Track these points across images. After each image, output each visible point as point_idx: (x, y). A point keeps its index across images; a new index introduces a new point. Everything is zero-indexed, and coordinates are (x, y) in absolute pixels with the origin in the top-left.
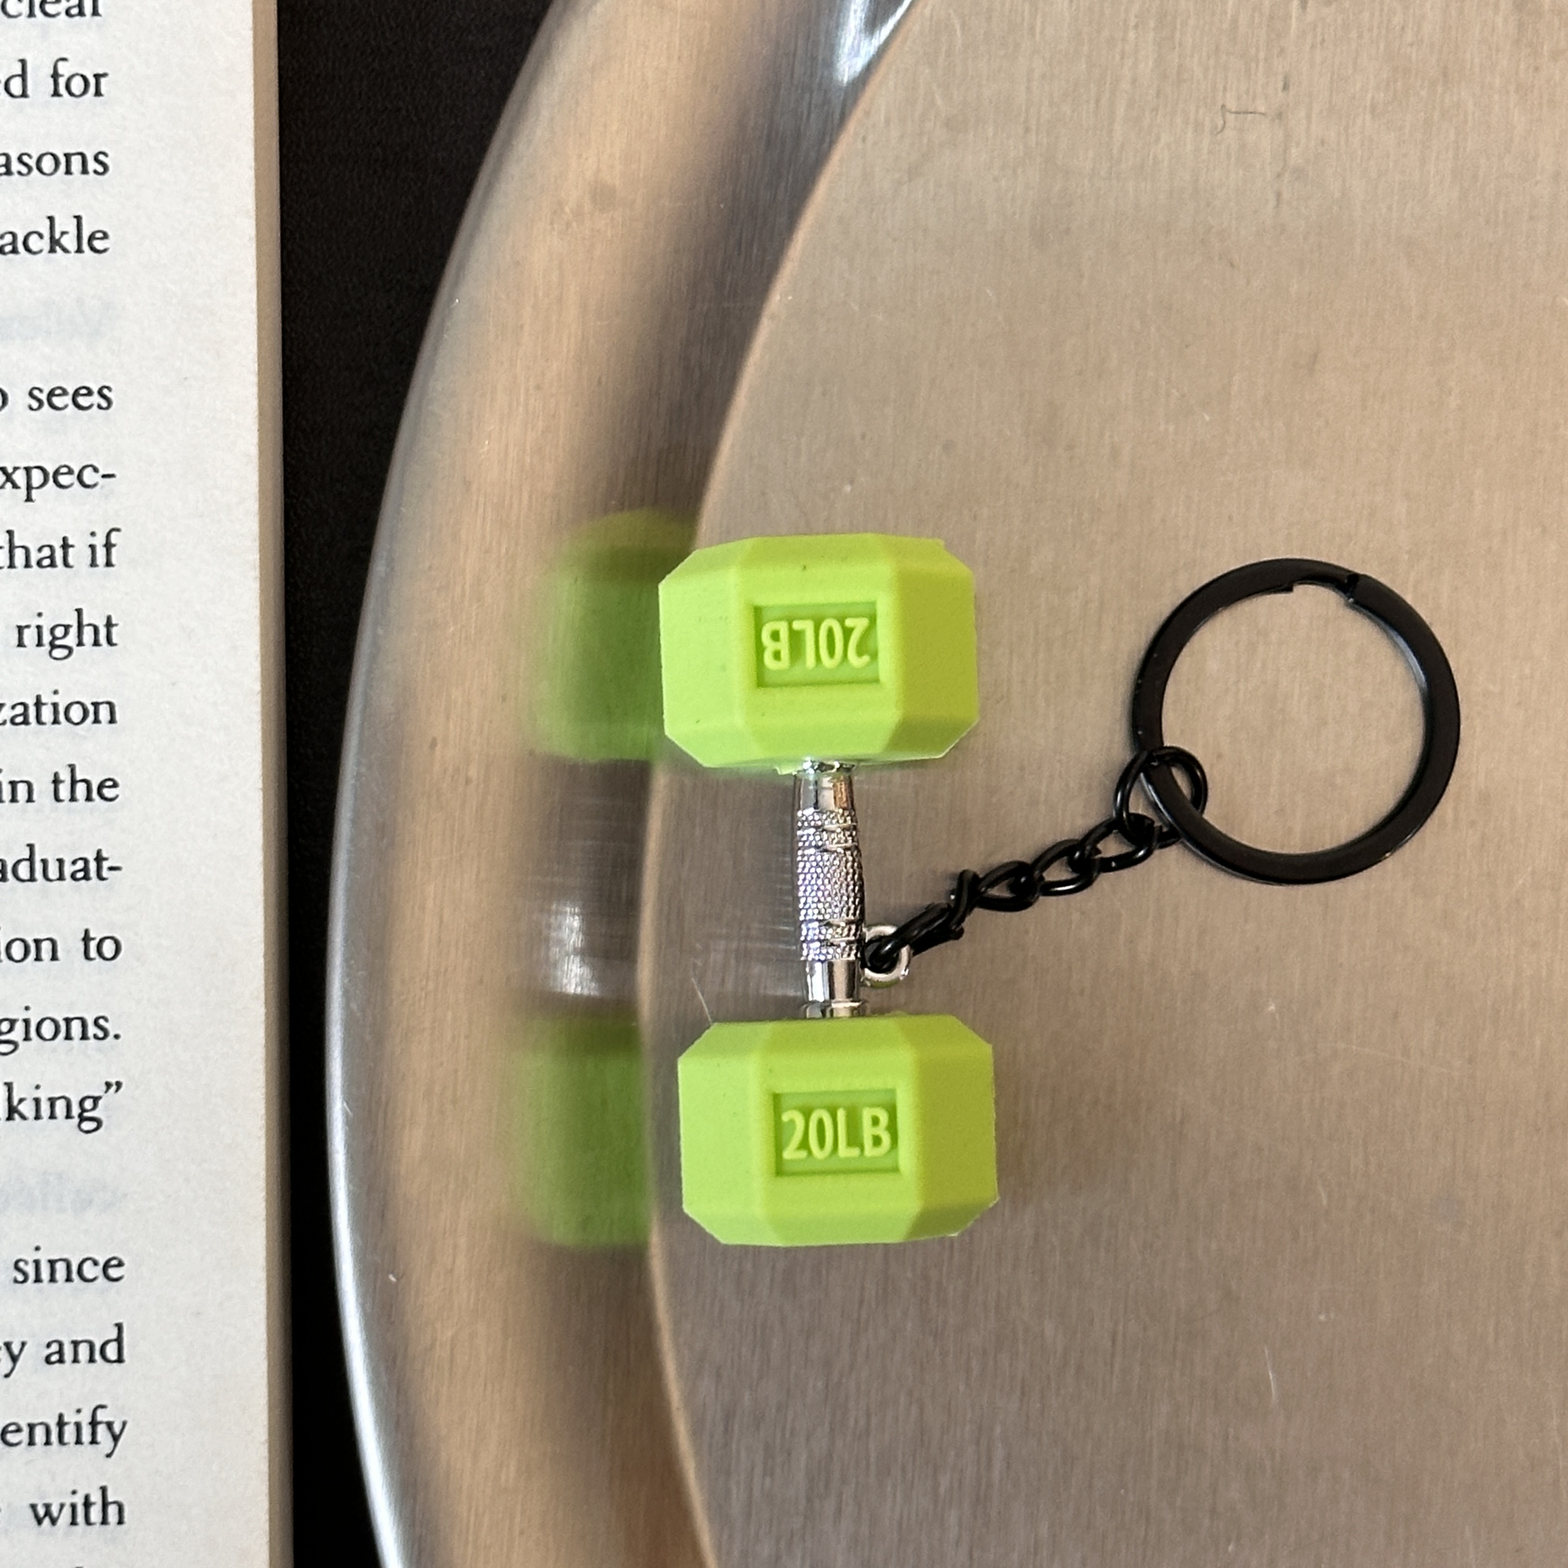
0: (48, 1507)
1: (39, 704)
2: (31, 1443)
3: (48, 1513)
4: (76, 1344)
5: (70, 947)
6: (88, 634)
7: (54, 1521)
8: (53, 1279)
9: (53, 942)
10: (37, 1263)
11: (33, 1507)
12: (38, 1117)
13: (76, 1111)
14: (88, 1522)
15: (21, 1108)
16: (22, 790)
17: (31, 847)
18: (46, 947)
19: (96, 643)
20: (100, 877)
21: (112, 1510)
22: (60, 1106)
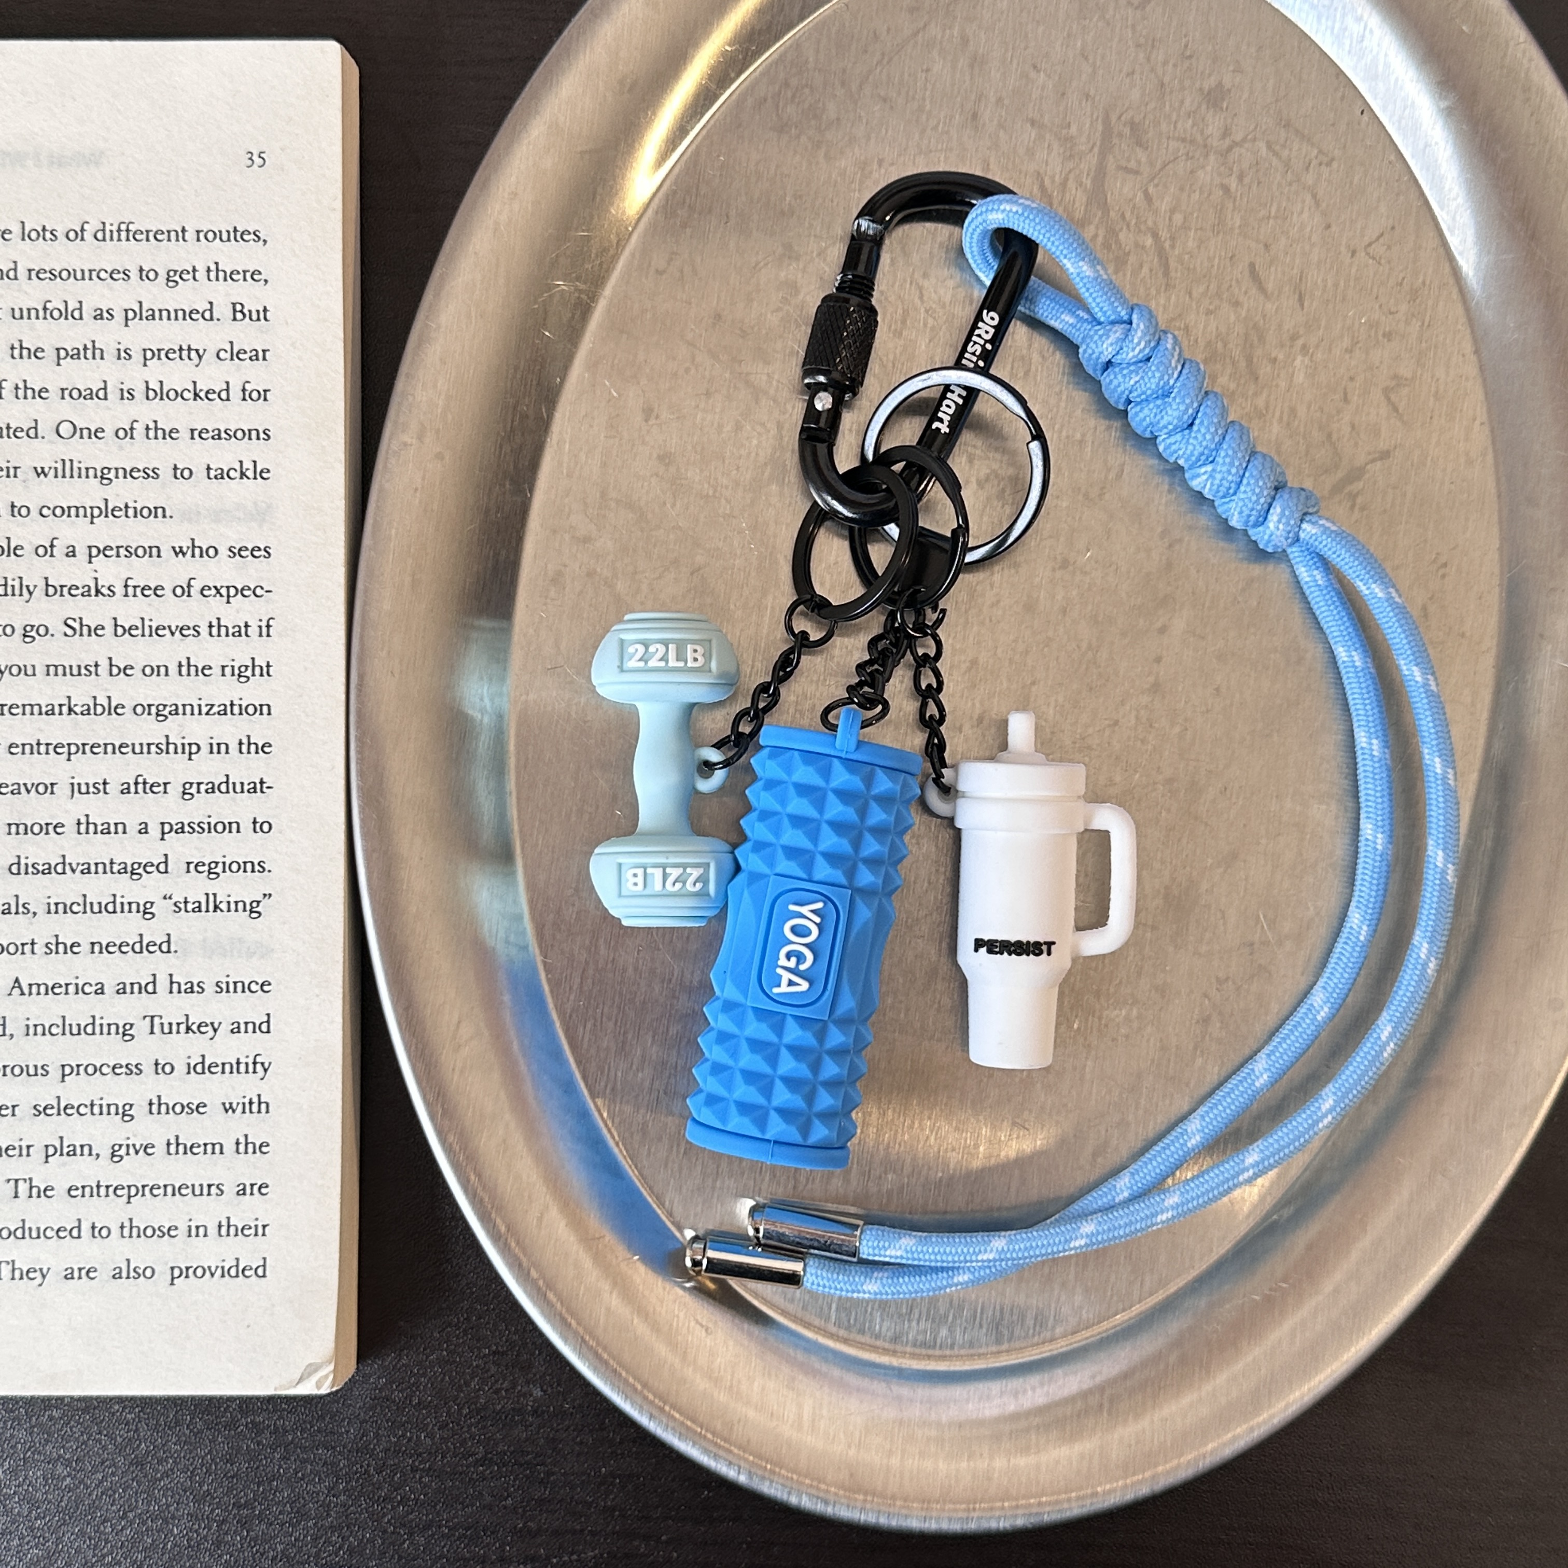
0: (231, 1104)
1: (232, 705)
2: (223, 1072)
3: (231, 1107)
4: (246, 1023)
5: (246, 826)
6: (257, 670)
7: (234, 1111)
8: (235, 991)
9: (238, 824)
10: (227, 983)
11: (224, 1104)
12: (229, 910)
13: (248, 908)
14: (251, 1112)
15: (221, 906)
16: (223, 747)
17: (227, 776)
18: (234, 826)
19: (262, 675)
20: (262, 792)
21: (263, 1106)
22: (240, 905)
